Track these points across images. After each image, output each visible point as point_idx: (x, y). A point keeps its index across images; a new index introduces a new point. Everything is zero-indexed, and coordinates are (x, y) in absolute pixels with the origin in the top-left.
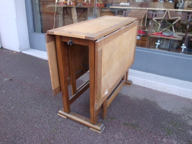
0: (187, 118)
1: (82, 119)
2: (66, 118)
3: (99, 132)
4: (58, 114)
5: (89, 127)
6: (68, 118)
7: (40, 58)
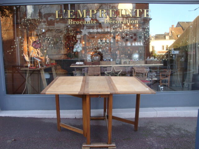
0: (149, 127)
1: (101, 144)
2: (89, 148)
3: (115, 148)
4: (82, 148)
5: (107, 147)
6: (91, 147)
7: (22, 117)
